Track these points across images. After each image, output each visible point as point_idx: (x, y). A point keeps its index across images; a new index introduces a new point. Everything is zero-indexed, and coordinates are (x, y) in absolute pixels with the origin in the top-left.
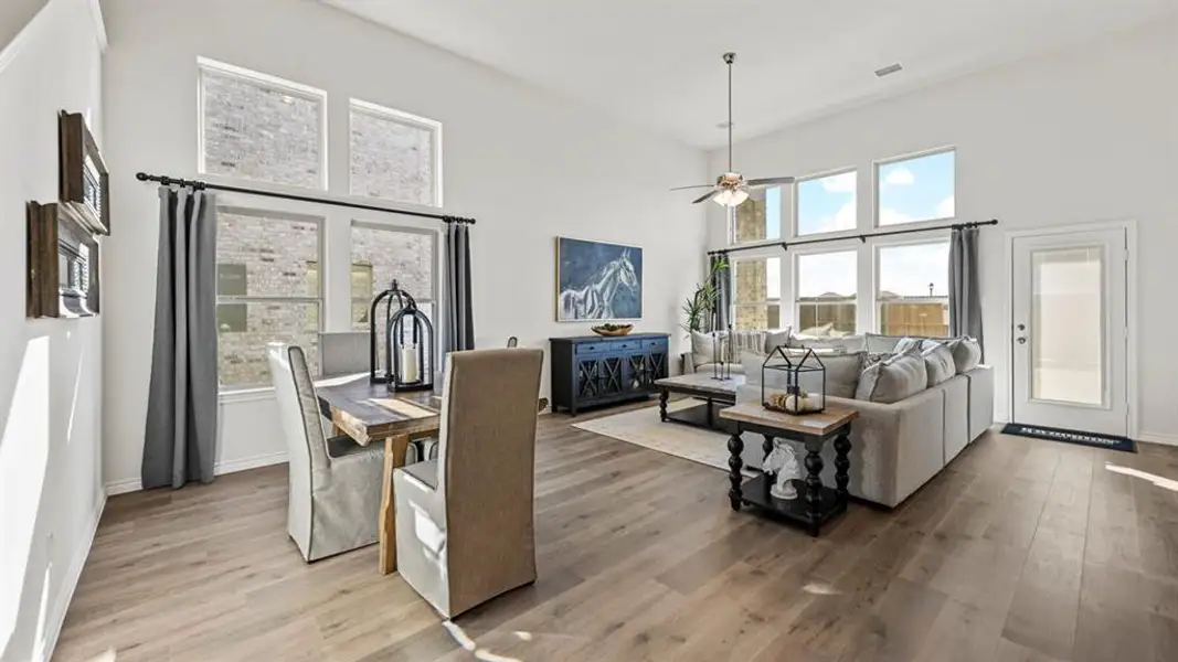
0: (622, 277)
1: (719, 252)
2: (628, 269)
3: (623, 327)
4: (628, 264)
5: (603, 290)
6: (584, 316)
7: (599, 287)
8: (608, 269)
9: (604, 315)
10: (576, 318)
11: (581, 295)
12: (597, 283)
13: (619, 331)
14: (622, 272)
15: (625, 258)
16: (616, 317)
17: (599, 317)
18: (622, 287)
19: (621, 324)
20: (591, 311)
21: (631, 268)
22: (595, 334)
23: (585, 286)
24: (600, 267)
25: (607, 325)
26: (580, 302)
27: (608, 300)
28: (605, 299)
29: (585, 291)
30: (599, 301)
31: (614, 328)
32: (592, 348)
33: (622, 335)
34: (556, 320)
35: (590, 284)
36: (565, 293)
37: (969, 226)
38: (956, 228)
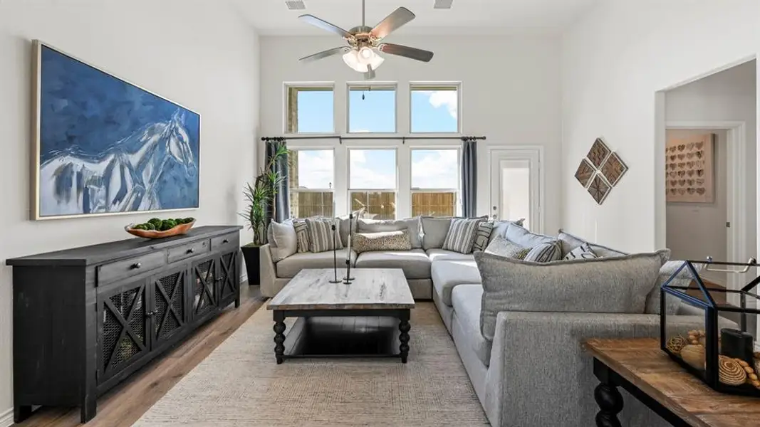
0: (173, 147)
1: (275, 139)
2: (181, 139)
3: (179, 222)
4: (181, 131)
5: (142, 164)
6: (107, 208)
7: (134, 159)
8: (152, 133)
9: (145, 203)
10: (86, 210)
11: (98, 168)
12: (132, 151)
13: (176, 229)
14: (173, 141)
15: (177, 121)
16: (164, 206)
17: (135, 207)
18: (171, 164)
19: (174, 217)
20: (119, 198)
21: (186, 138)
22: (133, 237)
23: (108, 154)
24: (136, 126)
25: (153, 221)
26: (96, 181)
27: (151, 181)
28: (146, 179)
29: (105, 164)
30: (135, 181)
31: (166, 225)
32: (134, 266)
33: (180, 235)
34: (31, 216)
35: (118, 151)
36: (56, 163)
37: (471, 138)
38: (465, 139)
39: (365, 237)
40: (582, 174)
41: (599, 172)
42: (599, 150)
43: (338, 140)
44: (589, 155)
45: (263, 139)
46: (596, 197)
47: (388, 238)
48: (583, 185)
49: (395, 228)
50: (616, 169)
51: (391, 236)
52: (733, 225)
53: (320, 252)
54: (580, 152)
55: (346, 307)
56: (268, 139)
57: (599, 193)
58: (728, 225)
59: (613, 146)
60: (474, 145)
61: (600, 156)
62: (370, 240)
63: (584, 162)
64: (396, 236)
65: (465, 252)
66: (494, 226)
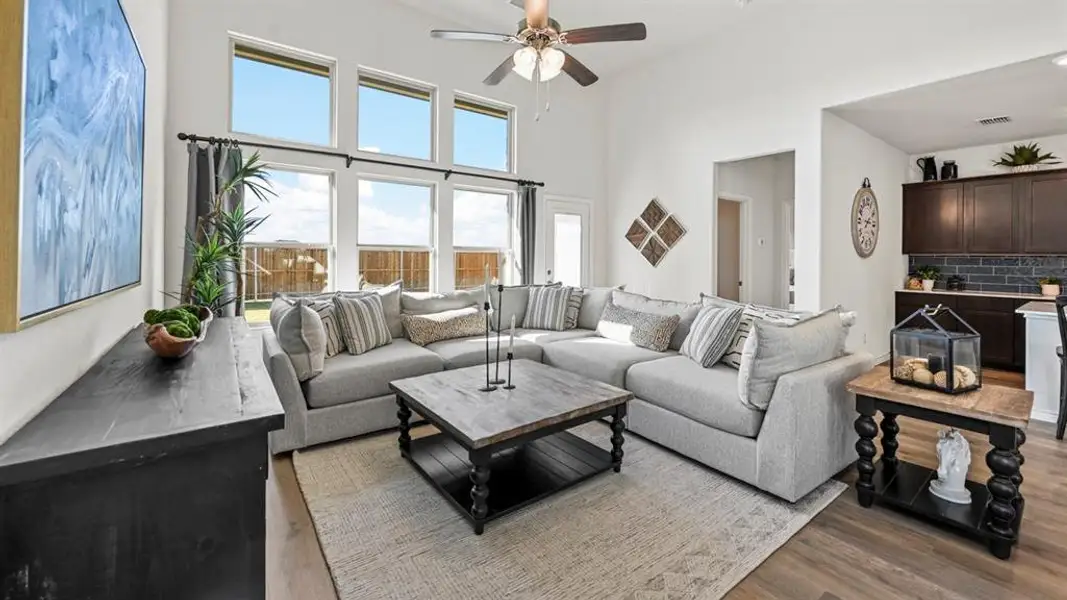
37: (529, 183)
38: (521, 183)
39: (429, 321)
40: (635, 234)
41: (653, 233)
42: (654, 212)
43: (343, 160)
44: (643, 216)
45: (182, 137)
46: (651, 259)
47: (462, 318)
48: (637, 246)
49: (460, 304)
50: (673, 231)
51: (464, 316)
52: (744, 284)
53: (366, 352)
54: (634, 212)
55: (572, 416)
56: (194, 138)
57: (654, 254)
58: (740, 284)
59: (671, 208)
60: (534, 191)
61: (656, 218)
62: (437, 323)
63: (636, 222)
64: (471, 315)
65: (562, 328)
66: (585, 293)
